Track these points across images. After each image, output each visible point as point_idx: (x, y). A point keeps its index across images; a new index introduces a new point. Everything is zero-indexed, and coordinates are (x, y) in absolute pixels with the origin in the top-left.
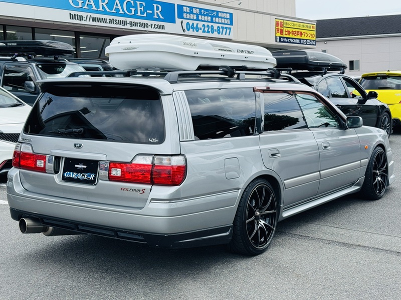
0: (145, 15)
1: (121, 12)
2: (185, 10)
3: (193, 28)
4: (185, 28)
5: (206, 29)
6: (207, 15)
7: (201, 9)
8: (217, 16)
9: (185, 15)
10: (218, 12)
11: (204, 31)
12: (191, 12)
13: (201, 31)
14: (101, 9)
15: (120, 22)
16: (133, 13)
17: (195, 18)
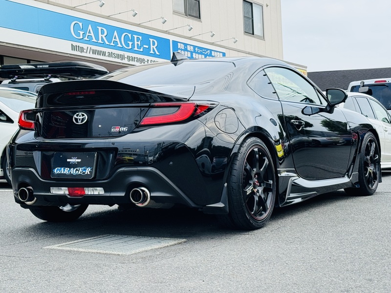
0: (142, 50)
1: (119, 45)
14: (100, 41)
15: (118, 56)
16: (130, 47)
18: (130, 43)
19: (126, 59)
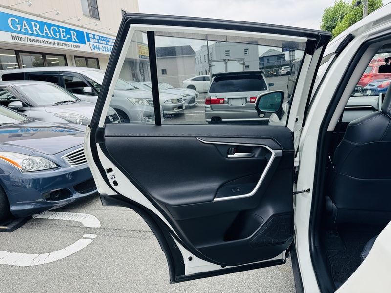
0: (66, 38)
1: (50, 35)
2: (90, 36)
3: (97, 48)
4: (92, 48)
5: (104, 49)
6: (103, 40)
7: (99, 36)
8: (109, 41)
9: (91, 39)
10: (109, 38)
11: (103, 51)
12: (94, 38)
13: (101, 50)
14: (35, 32)
15: (50, 43)
16: (58, 37)
17: (97, 42)
18: (58, 34)
19: (56, 45)
